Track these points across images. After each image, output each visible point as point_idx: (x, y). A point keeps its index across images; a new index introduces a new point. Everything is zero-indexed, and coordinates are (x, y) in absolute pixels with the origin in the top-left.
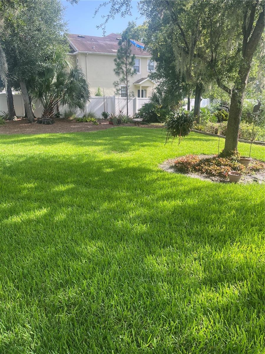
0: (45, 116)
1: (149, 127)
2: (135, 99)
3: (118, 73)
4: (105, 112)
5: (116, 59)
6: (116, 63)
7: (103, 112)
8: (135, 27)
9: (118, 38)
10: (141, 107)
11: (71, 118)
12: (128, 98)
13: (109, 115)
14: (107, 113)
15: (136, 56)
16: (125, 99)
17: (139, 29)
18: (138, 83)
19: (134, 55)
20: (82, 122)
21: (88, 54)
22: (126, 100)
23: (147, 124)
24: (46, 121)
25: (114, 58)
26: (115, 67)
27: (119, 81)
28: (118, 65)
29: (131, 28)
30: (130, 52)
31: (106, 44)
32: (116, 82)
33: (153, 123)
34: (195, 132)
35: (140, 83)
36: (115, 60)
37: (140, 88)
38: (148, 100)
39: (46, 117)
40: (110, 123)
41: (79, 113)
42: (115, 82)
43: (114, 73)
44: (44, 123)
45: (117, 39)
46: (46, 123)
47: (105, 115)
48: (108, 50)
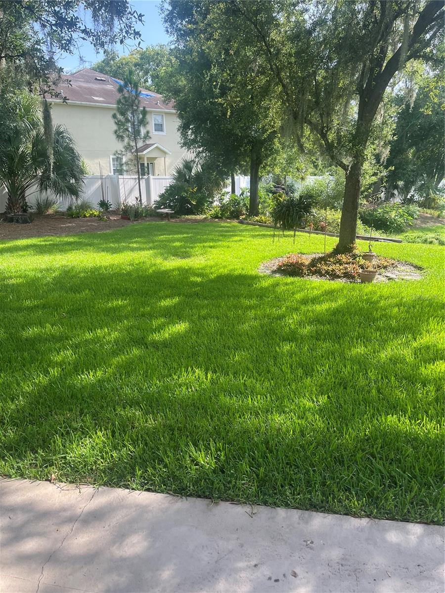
0: (14, 209)
1: (181, 221)
2: (148, 178)
3: (120, 137)
4: (104, 200)
5: (115, 114)
6: (116, 121)
7: (101, 201)
8: (118, 59)
9: (98, 78)
10: (163, 191)
11: (51, 211)
12: (140, 177)
13: (111, 205)
14: (108, 201)
15: (147, 109)
16: (135, 179)
17: (124, 62)
18: (141, 152)
19: (144, 108)
20: (78, 217)
21: (53, 103)
22: (137, 181)
23: (179, 218)
24: (21, 218)
25: (112, 113)
26: (115, 127)
27: (123, 150)
28: (119, 123)
29: (110, 60)
30: (139, 103)
31: (80, 87)
32: (119, 152)
33: (186, 216)
34: (260, 226)
35: (145, 152)
36: (114, 116)
37: (144, 160)
38: (170, 180)
39: (16, 211)
40: (123, 218)
41: (61, 203)
42: (117, 152)
43: (114, 137)
44: (17, 222)
45: (96, 79)
46: (21, 222)
47: (103, 204)
48: (87, 97)
